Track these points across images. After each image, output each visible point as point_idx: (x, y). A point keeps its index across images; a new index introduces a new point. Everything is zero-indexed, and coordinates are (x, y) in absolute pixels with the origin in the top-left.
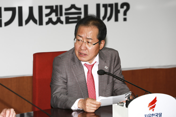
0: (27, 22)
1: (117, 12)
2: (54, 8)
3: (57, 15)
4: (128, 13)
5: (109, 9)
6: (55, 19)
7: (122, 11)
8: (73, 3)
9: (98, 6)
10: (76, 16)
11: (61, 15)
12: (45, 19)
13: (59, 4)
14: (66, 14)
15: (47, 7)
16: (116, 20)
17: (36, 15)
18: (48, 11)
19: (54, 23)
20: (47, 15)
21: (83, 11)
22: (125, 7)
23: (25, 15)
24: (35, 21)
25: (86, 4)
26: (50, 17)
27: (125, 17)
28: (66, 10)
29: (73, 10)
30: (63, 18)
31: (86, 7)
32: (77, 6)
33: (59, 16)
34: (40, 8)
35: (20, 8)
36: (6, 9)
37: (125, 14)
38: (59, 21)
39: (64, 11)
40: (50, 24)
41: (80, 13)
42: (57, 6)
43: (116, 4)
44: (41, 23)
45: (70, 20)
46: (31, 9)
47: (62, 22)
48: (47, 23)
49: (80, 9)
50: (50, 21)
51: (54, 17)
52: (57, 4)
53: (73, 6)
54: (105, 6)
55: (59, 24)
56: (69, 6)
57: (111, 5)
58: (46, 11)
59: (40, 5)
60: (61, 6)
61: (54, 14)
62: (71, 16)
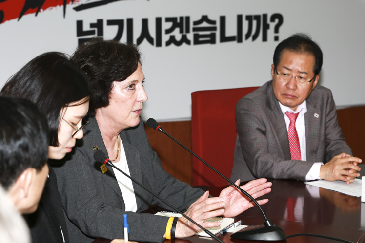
0: (139, 41)
1: (266, 27)
2: (178, 21)
3: (181, 31)
4: (281, 29)
5: (254, 23)
6: (178, 37)
7: (272, 25)
8: (205, 14)
9: (240, 18)
10: (208, 33)
11: (188, 31)
12: (165, 38)
13: (184, 15)
14: (194, 29)
15: (168, 20)
16: (265, 39)
17: (152, 32)
18: (169, 25)
19: (178, 44)
20: (168, 31)
21: (218, 25)
22: (277, 21)
24: (151, 41)
25: (223, 14)
26: (172, 34)
27: (276, 35)
28: (195, 23)
29: (205, 24)
30: (190, 36)
31: (223, 19)
32: (211, 18)
33: (185, 33)
34: (158, 21)
35: (130, 21)
36: (110, 23)
37: (276, 30)
38: (184, 40)
39: (192, 26)
40: (172, 46)
41: (215, 29)
42: (182, 18)
43: (265, 16)
44: (159, 44)
45: (201, 39)
46: (145, 22)
47: (188, 43)
48: (168, 44)
49: (214, 22)
50: (172, 40)
51: (177, 34)
52: (182, 15)
53: (205, 18)
54: (249, 18)
55: (184, 45)
56: (198, 18)
57: (257, 18)
58: (166, 26)
59: (159, 16)
60: (188, 18)
61: (177, 30)
62: (201, 33)
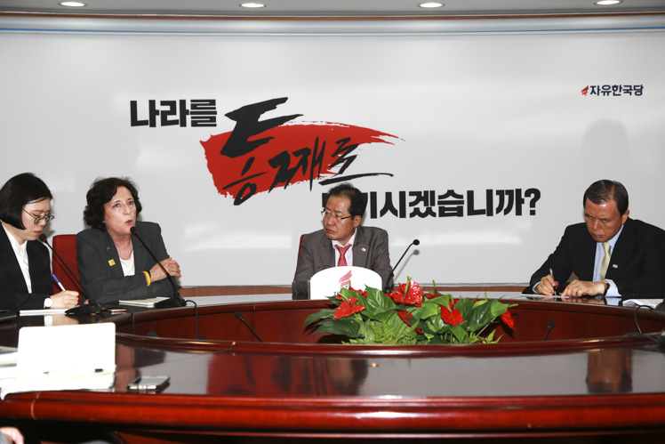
0: (383, 213)
1: (520, 202)
2: (423, 195)
3: (426, 204)
4: (537, 203)
5: (506, 198)
6: (423, 209)
7: (528, 200)
8: (451, 189)
9: (489, 193)
10: (455, 206)
11: (433, 204)
12: (409, 210)
13: (429, 190)
14: (439, 203)
15: (412, 194)
16: (519, 212)
17: (396, 204)
18: (414, 198)
19: (423, 216)
20: (411, 204)
21: (465, 199)
22: (533, 196)
23: (381, 204)
24: (394, 212)
25: (470, 189)
26: (416, 206)
27: (533, 209)
28: (440, 197)
29: (451, 198)
30: (436, 209)
31: (470, 194)
32: (457, 192)
33: (429, 206)
34: (402, 195)
35: (374, 195)
37: (533, 204)
38: (429, 212)
39: (437, 200)
40: (417, 217)
41: (462, 202)
42: (426, 192)
43: (519, 191)
44: (403, 215)
45: (446, 212)
46: (389, 195)
47: (434, 215)
48: (412, 215)
49: (461, 197)
50: (416, 212)
51: (422, 207)
52: (426, 190)
53: (451, 193)
54: (500, 193)
55: (429, 216)
56: (445, 192)
57: (510, 193)
58: (410, 199)
59: (402, 190)
60: (433, 193)
61: (422, 203)
62: (446, 206)
